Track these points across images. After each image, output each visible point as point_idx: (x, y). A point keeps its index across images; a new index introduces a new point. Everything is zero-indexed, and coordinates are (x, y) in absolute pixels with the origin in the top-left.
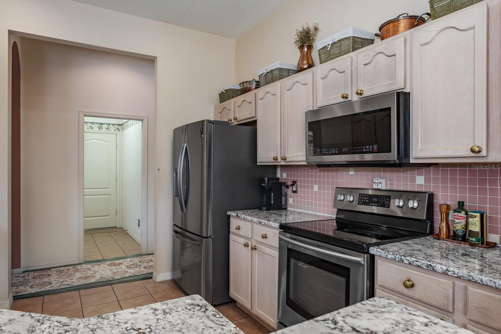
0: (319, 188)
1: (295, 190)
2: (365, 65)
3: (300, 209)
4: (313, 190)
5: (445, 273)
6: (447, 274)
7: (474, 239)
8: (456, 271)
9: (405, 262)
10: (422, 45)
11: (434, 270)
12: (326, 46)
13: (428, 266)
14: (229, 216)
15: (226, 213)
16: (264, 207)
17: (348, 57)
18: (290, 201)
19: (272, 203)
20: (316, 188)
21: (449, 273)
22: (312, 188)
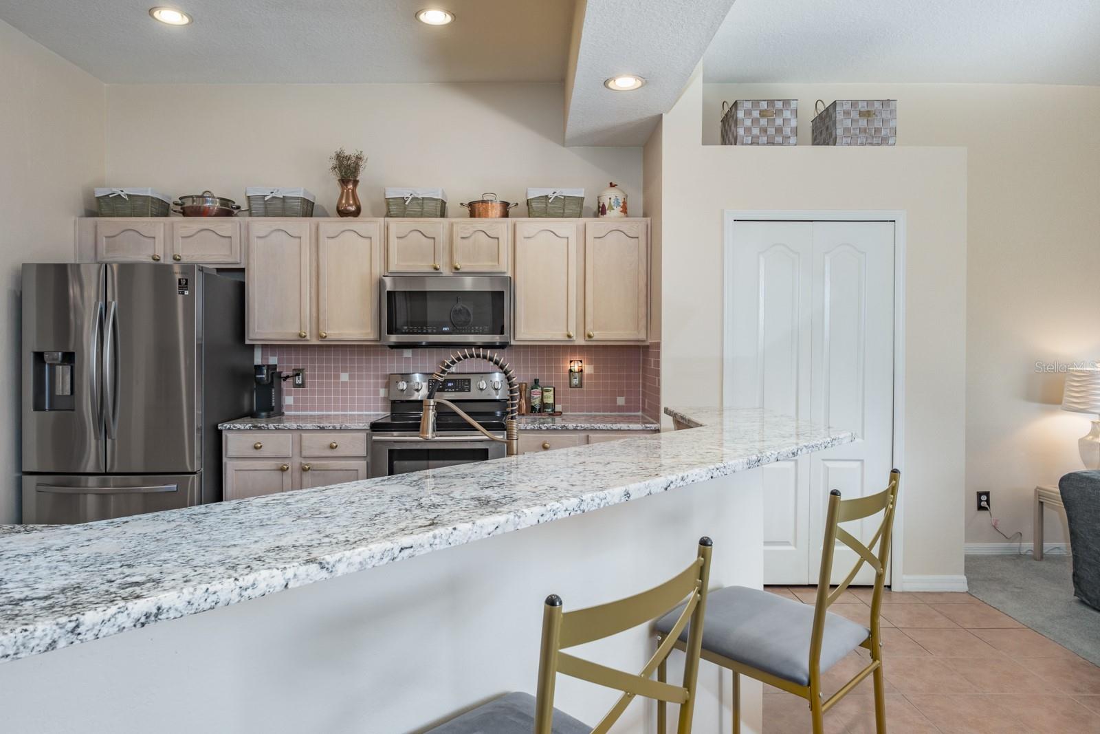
0: (351, 377)
1: (300, 383)
2: (462, 238)
3: (310, 411)
4: (339, 379)
5: (575, 430)
6: (577, 430)
7: (550, 410)
8: (583, 425)
9: (544, 428)
10: (525, 238)
11: (567, 429)
12: (403, 198)
13: (562, 427)
14: (220, 432)
15: (217, 427)
16: (264, 411)
17: (440, 223)
18: (288, 400)
19: (273, 404)
20: (344, 377)
21: (578, 428)
22: (338, 377)
